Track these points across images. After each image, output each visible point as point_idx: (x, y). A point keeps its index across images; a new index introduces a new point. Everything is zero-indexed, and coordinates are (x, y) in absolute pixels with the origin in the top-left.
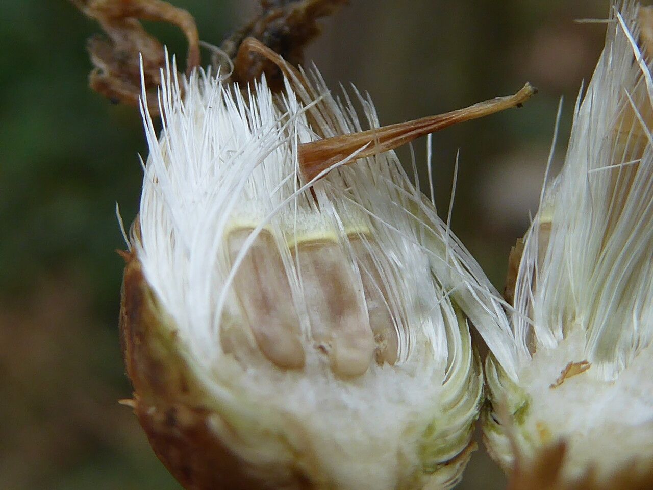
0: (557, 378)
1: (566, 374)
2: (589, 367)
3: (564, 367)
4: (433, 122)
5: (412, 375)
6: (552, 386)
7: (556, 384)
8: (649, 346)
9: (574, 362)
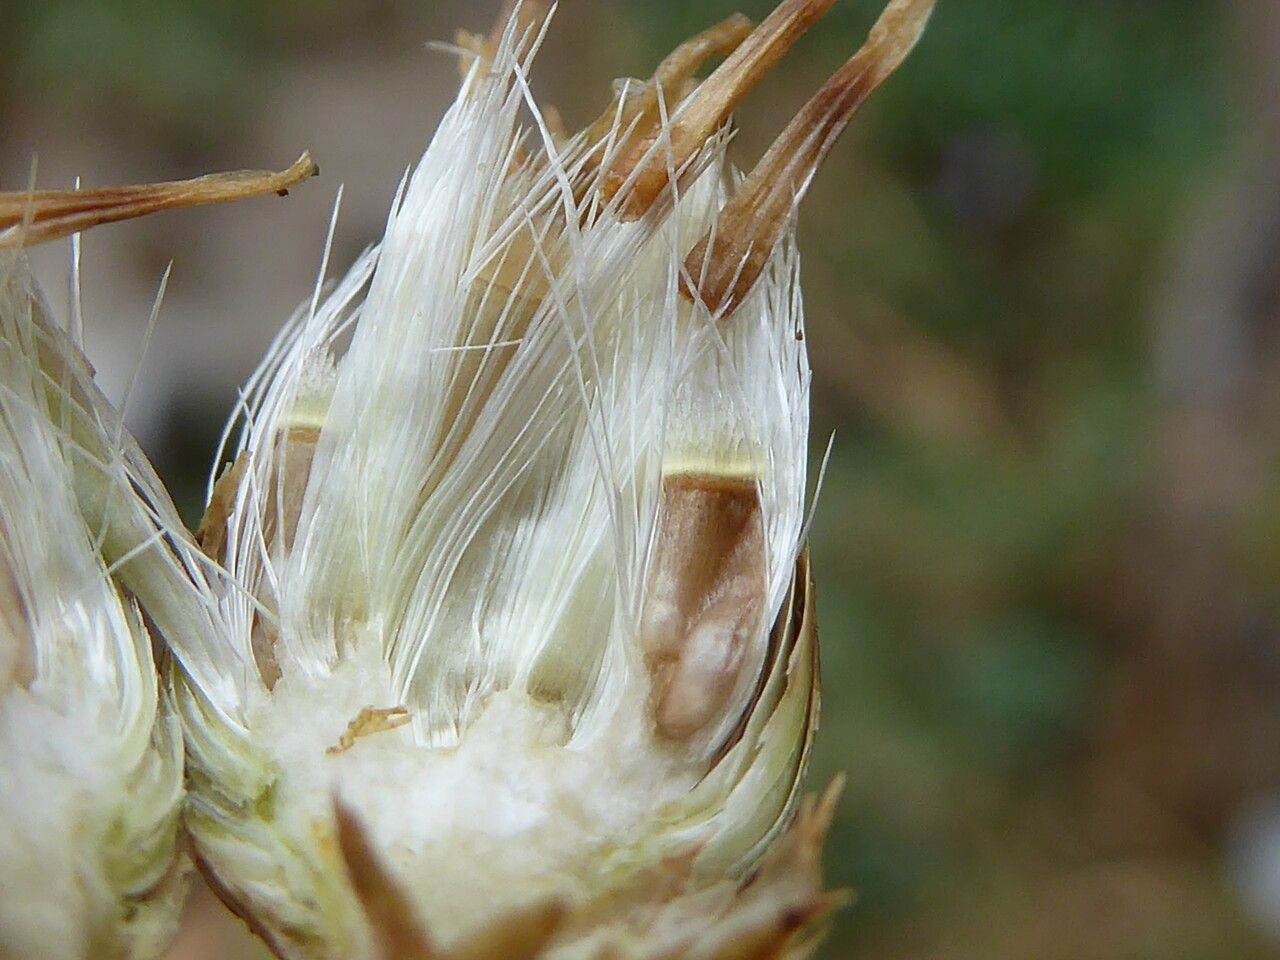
0: (340, 735)
1: (357, 728)
2: (409, 719)
3: (354, 714)
4: (129, 199)
5: (62, 712)
6: (332, 750)
7: (339, 747)
8: (510, 687)
9: (376, 708)
